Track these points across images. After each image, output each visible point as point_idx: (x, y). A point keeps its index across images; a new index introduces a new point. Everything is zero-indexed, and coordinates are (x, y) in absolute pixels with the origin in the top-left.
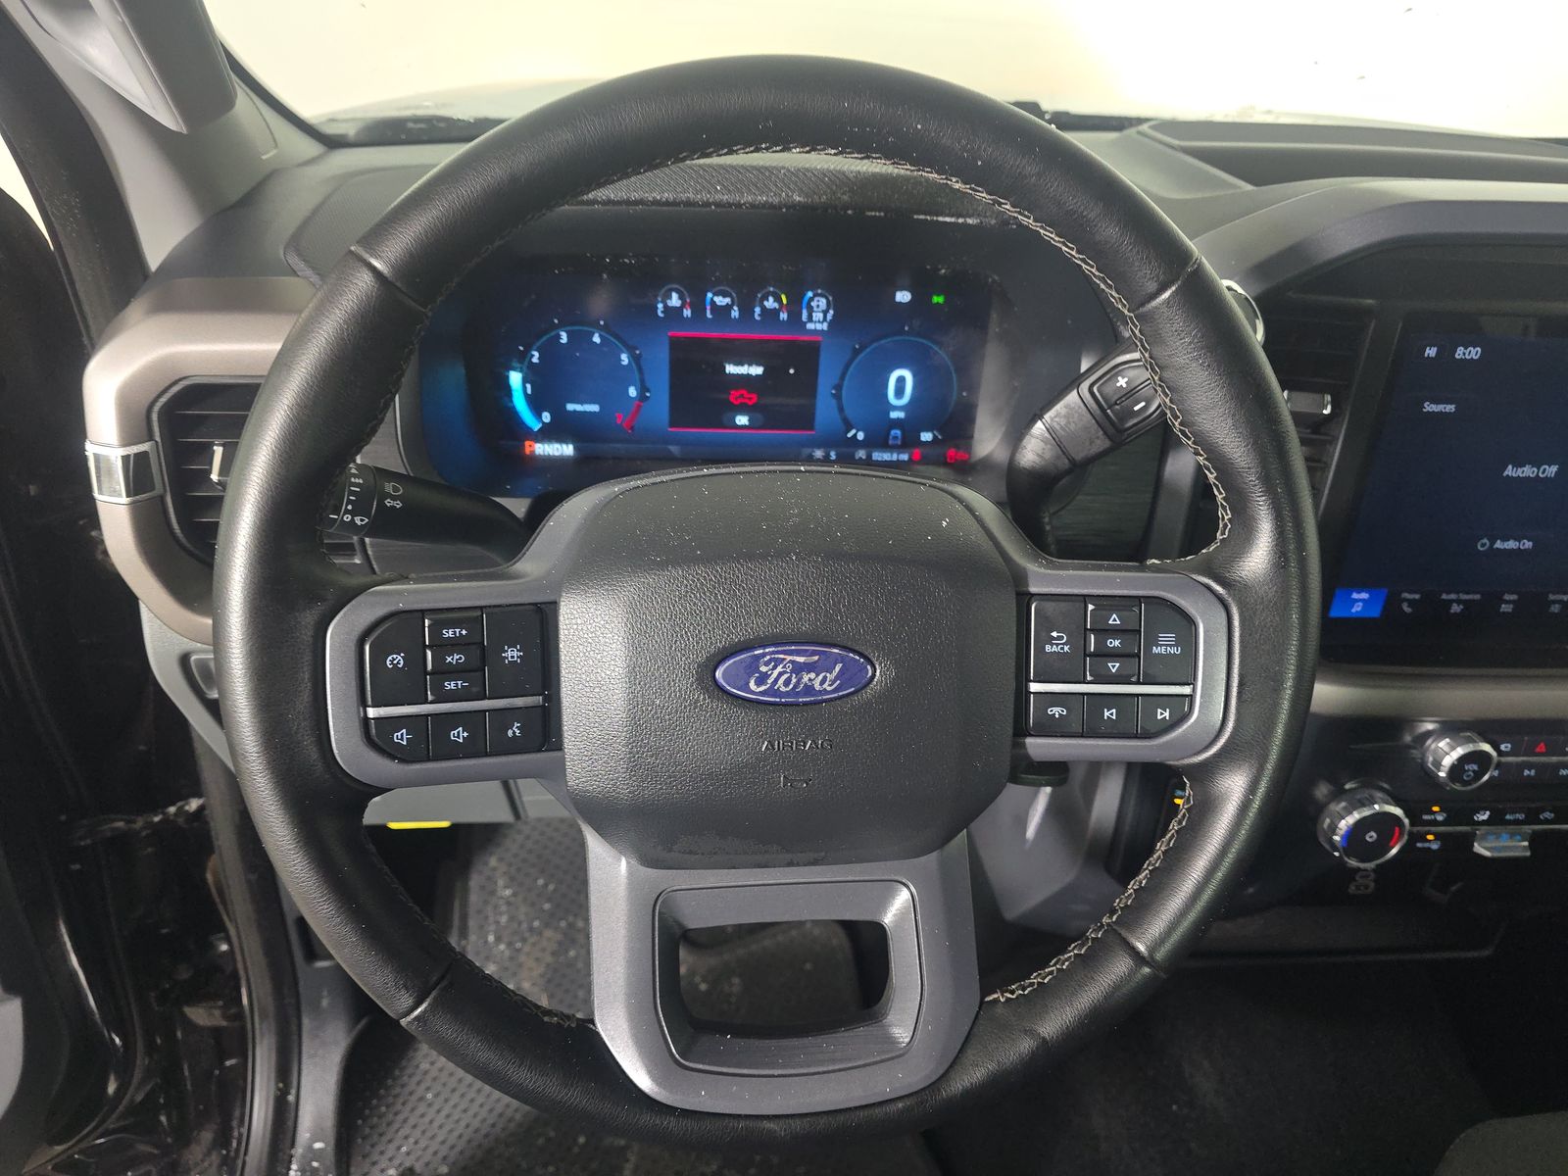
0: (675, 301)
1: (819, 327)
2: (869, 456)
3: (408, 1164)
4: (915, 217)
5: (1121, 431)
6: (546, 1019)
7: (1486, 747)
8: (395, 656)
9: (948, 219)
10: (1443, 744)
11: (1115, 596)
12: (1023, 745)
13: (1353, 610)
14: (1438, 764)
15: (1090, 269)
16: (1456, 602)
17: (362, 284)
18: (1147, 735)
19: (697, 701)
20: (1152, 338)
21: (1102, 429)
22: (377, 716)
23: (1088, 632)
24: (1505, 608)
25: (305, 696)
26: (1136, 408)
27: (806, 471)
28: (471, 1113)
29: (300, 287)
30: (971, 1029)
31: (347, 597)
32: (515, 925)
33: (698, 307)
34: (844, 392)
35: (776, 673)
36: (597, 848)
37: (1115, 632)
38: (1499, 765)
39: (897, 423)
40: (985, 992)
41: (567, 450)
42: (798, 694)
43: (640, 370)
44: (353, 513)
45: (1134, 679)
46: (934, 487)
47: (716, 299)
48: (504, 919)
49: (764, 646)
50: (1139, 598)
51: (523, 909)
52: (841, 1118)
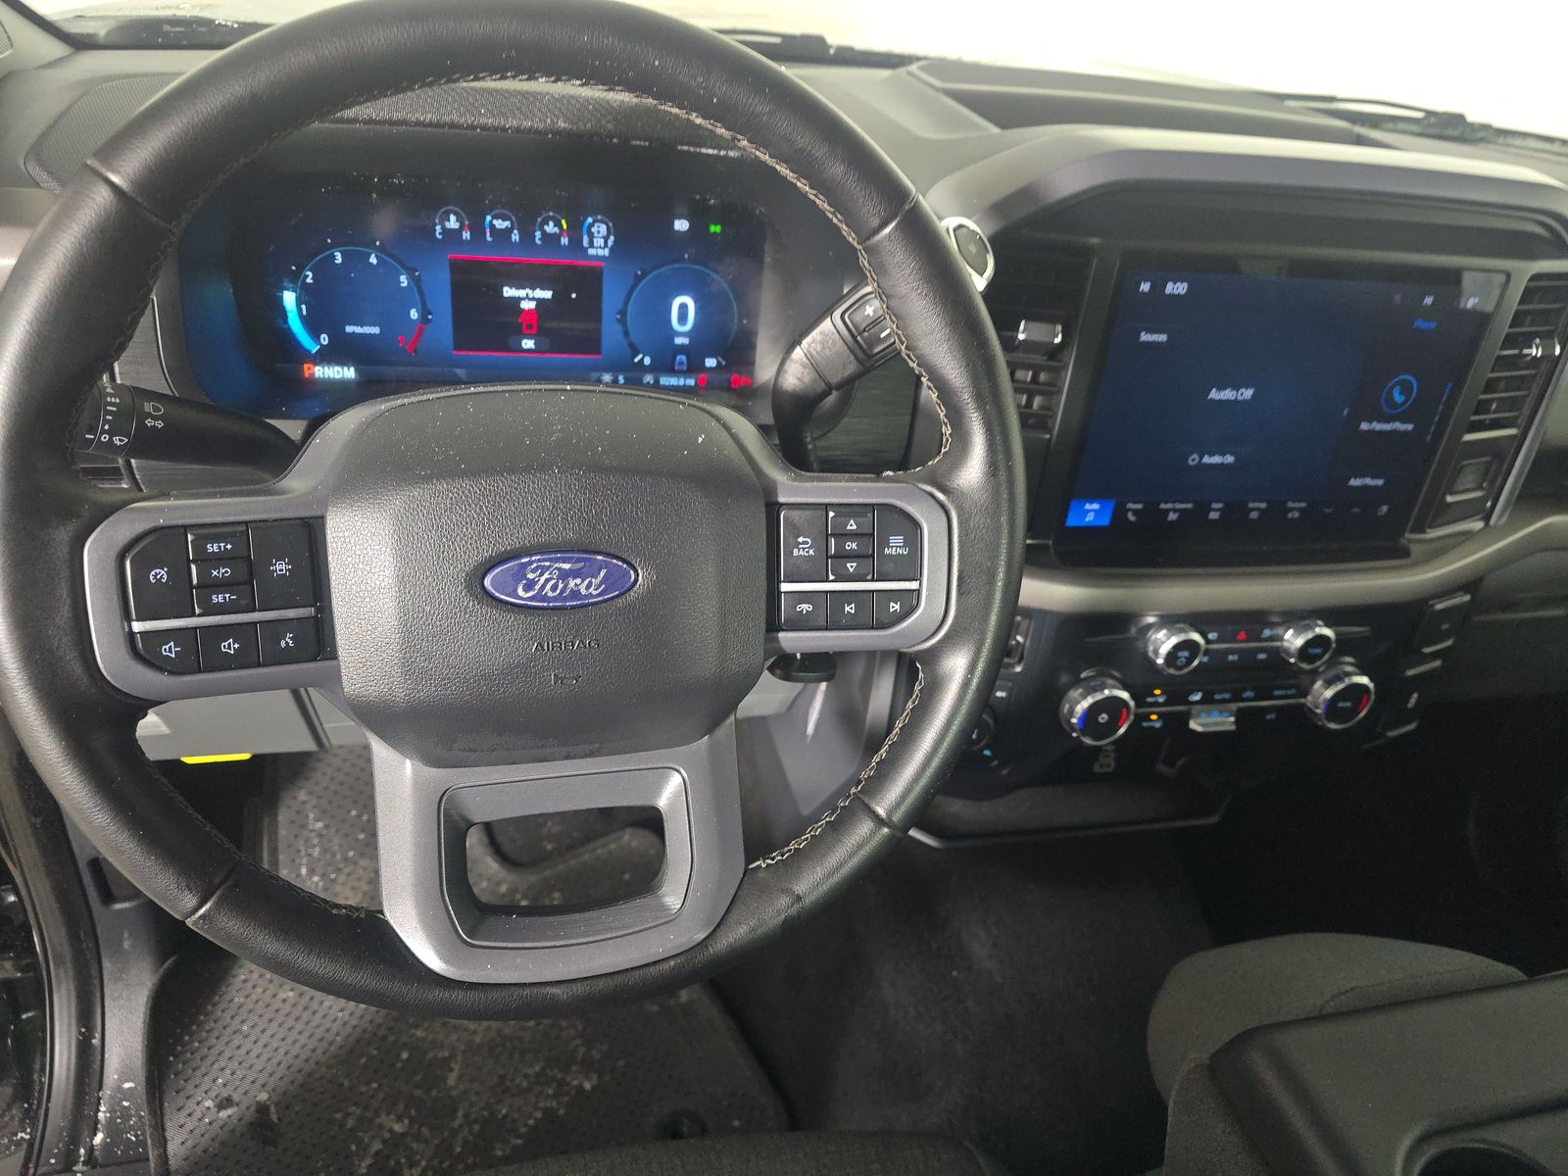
0: (453, 223)
1: (600, 252)
2: (657, 381)
3: (225, 1095)
4: (679, 148)
5: (870, 357)
6: (334, 911)
7: (1196, 637)
8: (158, 571)
9: (710, 151)
10: (1161, 634)
11: (853, 505)
12: (777, 640)
13: (1087, 520)
14: (1156, 652)
15: (822, 204)
16: (1173, 511)
17: (98, 201)
18: (883, 626)
19: (467, 607)
20: (880, 269)
21: (854, 354)
22: (142, 630)
23: (829, 538)
24: (1213, 515)
25: (65, 612)
26: (883, 335)
27: (572, 390)
28: (289, 1041)
29: (43, 198)
30: (736, 893)
31: (104, 513)
32: (328, 856)
33: (478, 230)
34: (628, 317)
35: (543, 579)
36: (380, 750)
37: (853, 536)
38: (1207, 652)
39: (682, 349)
40: (749, 861)
41: (349, 373)
42: (565, 599)
43: (421, 292)
44: (111, 433)
45: (869, 577)
46: (695, 406)
47: (495, 222)
48: (316, 852)
49: (531, 555)
50: (873, 506)
51: (336, 840)
52: (618, 980)
